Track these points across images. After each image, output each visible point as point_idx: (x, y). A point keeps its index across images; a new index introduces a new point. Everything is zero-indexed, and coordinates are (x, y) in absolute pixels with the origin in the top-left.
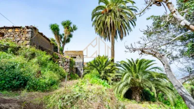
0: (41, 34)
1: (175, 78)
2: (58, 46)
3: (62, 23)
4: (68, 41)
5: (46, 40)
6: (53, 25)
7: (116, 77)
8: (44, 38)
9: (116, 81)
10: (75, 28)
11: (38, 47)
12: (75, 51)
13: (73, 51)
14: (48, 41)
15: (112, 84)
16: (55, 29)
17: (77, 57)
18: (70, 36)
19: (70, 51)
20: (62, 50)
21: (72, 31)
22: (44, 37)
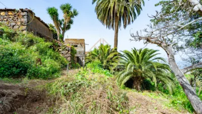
0: (39, 19)
1: (178, 68)
2: (58, 33)
3: (61, 7)
4: (68, 27)
5: (44, 26)
6: (51, 9)
7: (118, 67)
8: (42, 24)
9: (118, 70)
10: (75, 14)
11: (36, 34)
12: (76, 39)
13: (74, 40)
14: (46, 27)
15: (114, 73)
16: (53, 14)
17: (78, 45)
18: (71, 22)
19: (71, 39)
20: (62, 38)
21: (72, 16)
22: (42, 22)
